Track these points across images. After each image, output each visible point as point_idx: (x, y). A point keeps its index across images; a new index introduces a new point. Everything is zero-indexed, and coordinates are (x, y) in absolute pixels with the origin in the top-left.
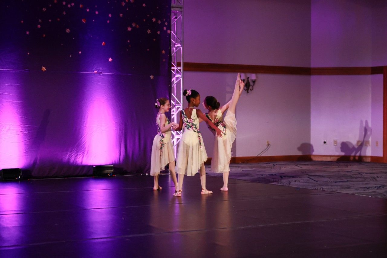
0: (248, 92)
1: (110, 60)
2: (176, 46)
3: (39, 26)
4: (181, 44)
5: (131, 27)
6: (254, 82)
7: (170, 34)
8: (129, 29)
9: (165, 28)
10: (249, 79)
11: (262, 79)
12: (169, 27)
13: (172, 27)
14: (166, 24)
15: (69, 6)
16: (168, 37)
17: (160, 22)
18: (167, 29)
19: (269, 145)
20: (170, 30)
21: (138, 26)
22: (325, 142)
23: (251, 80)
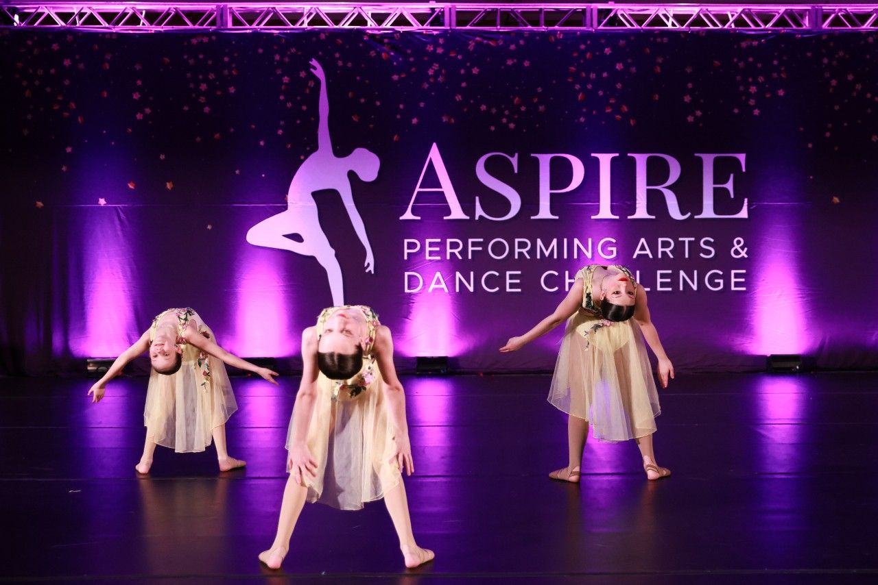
3: (828, 135)
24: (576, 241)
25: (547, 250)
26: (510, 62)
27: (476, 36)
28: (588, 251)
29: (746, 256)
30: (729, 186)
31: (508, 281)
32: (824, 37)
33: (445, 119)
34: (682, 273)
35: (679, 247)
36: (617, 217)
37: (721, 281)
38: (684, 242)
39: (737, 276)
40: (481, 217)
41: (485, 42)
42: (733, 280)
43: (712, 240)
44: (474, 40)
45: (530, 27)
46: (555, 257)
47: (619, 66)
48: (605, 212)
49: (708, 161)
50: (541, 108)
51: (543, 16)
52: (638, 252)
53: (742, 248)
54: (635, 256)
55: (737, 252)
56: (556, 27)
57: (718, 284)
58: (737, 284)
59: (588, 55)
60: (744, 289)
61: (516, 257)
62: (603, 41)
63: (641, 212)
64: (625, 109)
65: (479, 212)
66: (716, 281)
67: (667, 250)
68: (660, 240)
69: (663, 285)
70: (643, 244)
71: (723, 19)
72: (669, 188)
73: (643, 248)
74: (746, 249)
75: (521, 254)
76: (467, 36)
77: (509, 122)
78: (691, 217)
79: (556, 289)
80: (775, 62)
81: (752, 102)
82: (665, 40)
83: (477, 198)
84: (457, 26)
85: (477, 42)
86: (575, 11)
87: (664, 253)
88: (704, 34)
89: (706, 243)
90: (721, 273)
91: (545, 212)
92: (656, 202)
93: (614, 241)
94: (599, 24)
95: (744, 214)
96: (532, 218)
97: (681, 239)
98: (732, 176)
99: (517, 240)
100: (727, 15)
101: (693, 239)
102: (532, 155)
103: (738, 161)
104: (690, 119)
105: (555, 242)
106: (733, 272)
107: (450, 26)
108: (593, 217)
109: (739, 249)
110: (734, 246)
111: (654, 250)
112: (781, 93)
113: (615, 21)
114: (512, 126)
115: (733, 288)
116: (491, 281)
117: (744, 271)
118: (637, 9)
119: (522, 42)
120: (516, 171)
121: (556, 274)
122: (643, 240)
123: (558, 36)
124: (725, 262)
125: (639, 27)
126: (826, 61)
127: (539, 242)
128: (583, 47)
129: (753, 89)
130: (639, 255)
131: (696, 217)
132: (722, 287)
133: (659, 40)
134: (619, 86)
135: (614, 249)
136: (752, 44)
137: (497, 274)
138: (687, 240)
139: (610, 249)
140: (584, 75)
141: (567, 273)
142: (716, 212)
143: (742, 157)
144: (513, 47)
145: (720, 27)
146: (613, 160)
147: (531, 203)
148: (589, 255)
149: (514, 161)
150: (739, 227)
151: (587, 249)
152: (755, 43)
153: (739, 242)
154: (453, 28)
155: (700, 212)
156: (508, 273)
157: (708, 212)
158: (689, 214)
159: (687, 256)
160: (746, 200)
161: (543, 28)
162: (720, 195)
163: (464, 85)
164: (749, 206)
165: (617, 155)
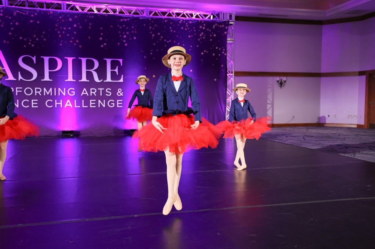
0: (281, 87)
1: (191, 71)
2: (231, 62)
3: (151, 53)
4: (233, 61)
5: (203, 52)
6: (285, 82)
7: (226, 56)
8: (202, 53)
9: (223, 52)
10: (282, 80)
11: (290, 80)
12: (226, 52)
13: (228, 52)
14: (224, 50)
15: (168, 42)
16: (225, 57)
17: (220, 49)
18: (224, 53)
19: (293, 117)
20: (226, 53)
21: (207, 52)
22: (329, 116)
23: (283, 80)
24: (59, 89)
25: (48, 92)
26: (31, 21)
27: (17, 10)
28: (64, 92)
29: (122, 95)
30: (116, 70)
31: (33, 103)
32: (150, 19)
33: (4, 42)
34: (99, 101)
35: (98, 91)
36: (75, 81)
37: (114, 104)
38: (100, 90)
39: (119, 102)
40: (21, 79)
41: (21, 13)
42: (118, 103)
43: (110, 89)
44: (16, 12)
45: (39, 8)
46: (51, 95)
47: (75, 26)
48: (70, 79)
49: (109, 61)
50: (45, 39)
51: (45, 4)
52: (83, 93)
53: (121, 92)
54: (82, 95)
55: (119, 94)
56: (50, 9)
57: (113, 105)
58: (119, 105)
59: (63, 21)
60: (122, 107)
61: (36, 94)
62: (68, 16)
63: (84, 79)
64: (77, 41)
65: (20, 77)
66: (112, 104)
67: (94, 93)
68: (91, 89)
69: (92, 105)
70: (85, 91)
71: (114, 11)
72: (95, 70)
73: (85, 92)
74: (122, 93)
75: (37, 94)
76: (13, 10)
77: (32, 44)
78: (103, 81)
79: (52, 106)
80: (133, 27)
81: (124, 41)
82: (92, 17)
83: (19, 72)
84: (8, 5)
85: (17, 13)
86: (58, 4)
87: (93, 94)
88: (107, 16)
89: (108, 90)
90: (113, 101)
91: (47, 78)
92: (89, 75)
93: (74, 89)
94: (67, 9)
95: (121, 80)
96: (42, 80)
97: (99, 89)
98: (117, 67)
99: (36, 88)
100: (117, 9)
101: (103, 89)
102: (41, 57)
103: (119, 62)
104: (102, 46)
105: (51, 89)
106: (118, 101)
107: (5, 5)
108: (66, 80)
109: (120, 93)
110: (118, 92)
111: (89, 93)
112: (135, 38)
113: (73, 8)
114: (33, 45)
115: (118, 106)
116: (25, 103)
117: (122, 100)
118: (83, 5)
119: (36, 14)
120: (35, 63)
121: (52, 101)
122: (85, 89)
123: (51, 12)
124: (115, 97)
125: (83, 12)
126: (150, 28)
127: (45, 89)
128: (61, 17)
129: (125, 36)
130: (83, 95)
131: (104, 81)
132: (114, 106)
133: (90, 17)
134: (75, 33)
135: (74, 92)
136: (124, 20)
137: (28, 101)
138: (101, 89)
139: (72, 92)
140: (61, 28)
141: (56, 101)
142: (112, 79)
143: (121, 61)
144: (32, 16)
145: (113, 13)
146: (73, 60)
147: (41, 75)
148: (64, 94)
149: (34, 59)
150: (120, 85)
151: (63, 92)
152: (125, 20)
153: (120, 90)
154: (7, 6)
155: (106, 79)
156: (32, 101)
157: (109, 79)
158: (102, 80)
159: (101, 95)
160: (122, 76)
161: (45, 9)
162: (113, 73)
163: (12, 29)
164: (123, 78)
165: (75, 58)
